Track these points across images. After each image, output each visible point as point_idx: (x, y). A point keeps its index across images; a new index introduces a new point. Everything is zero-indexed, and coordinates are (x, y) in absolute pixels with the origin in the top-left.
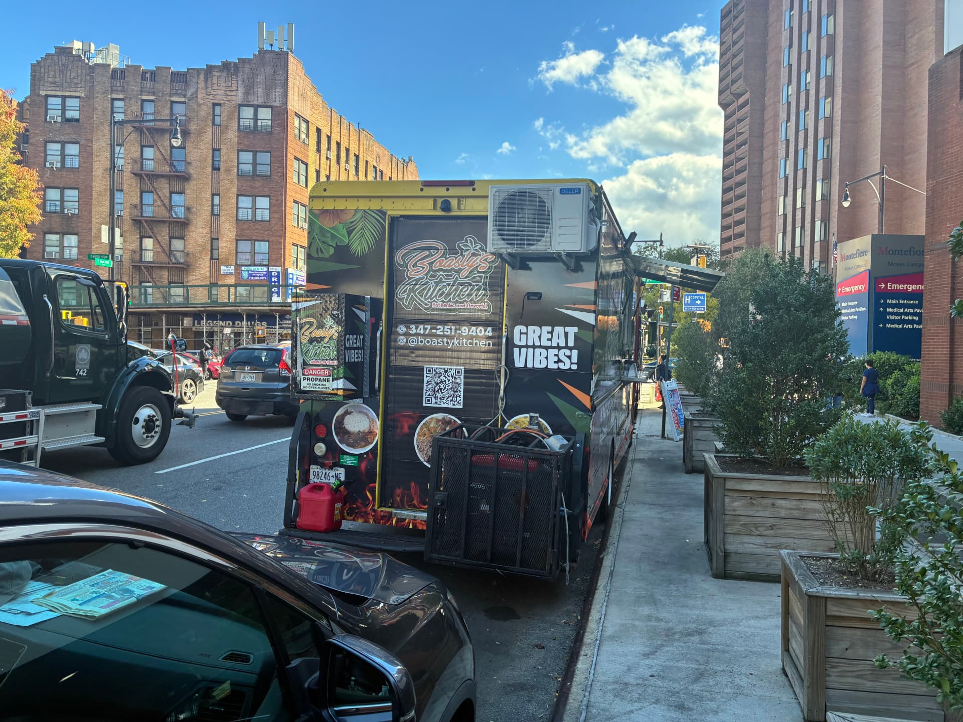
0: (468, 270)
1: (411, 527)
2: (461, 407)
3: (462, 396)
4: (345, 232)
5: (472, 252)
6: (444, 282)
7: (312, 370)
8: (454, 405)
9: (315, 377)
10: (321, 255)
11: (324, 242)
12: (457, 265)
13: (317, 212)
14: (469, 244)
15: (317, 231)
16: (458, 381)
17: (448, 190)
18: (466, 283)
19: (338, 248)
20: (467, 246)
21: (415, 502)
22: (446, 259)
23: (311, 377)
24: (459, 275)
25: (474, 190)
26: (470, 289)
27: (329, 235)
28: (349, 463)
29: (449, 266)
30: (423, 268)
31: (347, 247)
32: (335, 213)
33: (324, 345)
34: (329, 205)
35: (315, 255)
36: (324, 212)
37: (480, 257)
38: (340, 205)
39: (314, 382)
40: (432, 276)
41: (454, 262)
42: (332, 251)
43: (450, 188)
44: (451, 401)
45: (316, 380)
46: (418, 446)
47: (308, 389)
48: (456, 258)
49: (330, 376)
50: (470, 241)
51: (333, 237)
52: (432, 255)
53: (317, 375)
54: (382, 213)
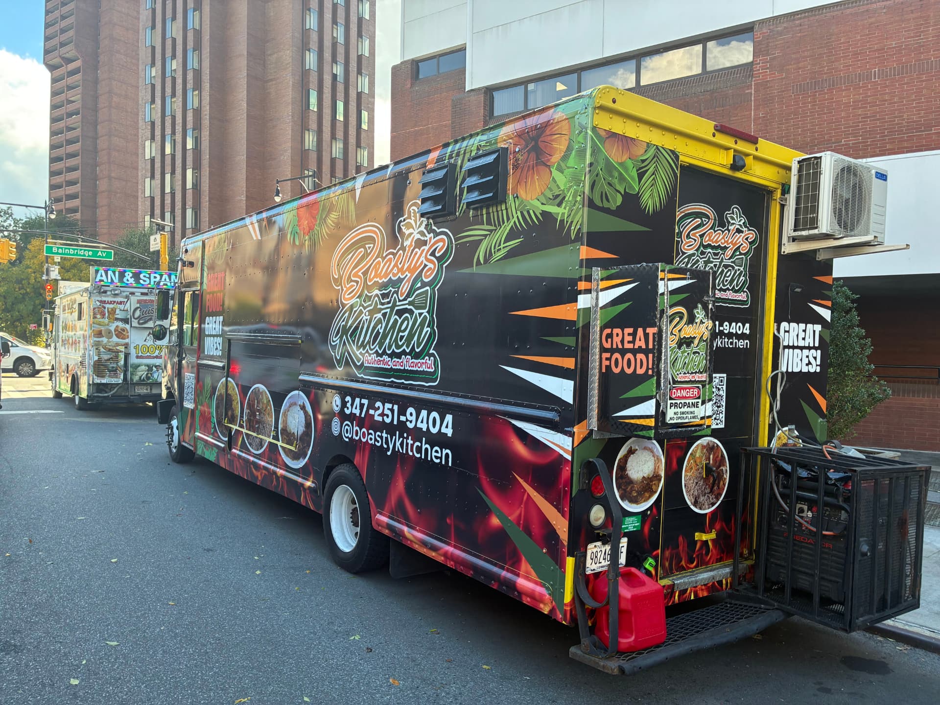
0: (731, 249)
1: (692, 598)
2: (722, 426)
3: (724, 413)
4: (635, 174)
5: (738, 227)
6: (712, 262)
7: (681, 389)
8: (717, 424)
9: (683, 401)
10: (606, 205)
11: (610, 184)
12: (723, 241)
13: (603, 134)
14: (735, 216)
15: (602, 164)
16: (721, 393)
17: (736, 143)
18: (730, 266)
19: (626, 196)
20: (733, 219)
21: (683, 563)
22: (715, 231)
23: (678, 402)
24: (724, 254)
25: (757, 149)
26: (732, 273)
27: (616, 174)
28: (631, 529)
29: (716, 242)
30: (695, 240)
31: (637, 197)
32: (625, 141)
33: (695, 350)
34: (618, 126)
35: (598, 202)
36: (612, 135)
37: (743, 235)
38: (631, 130)
39: (683, 410)
40: (703, 253)
41: (721, 237)
42: (619, 200)
43: (739, 141)
44: (715, 419)
45: (685, 405)
46: (685, 486)
47: (675, 421)
48: (723, 232)
49: (699, 398)
50: (736, 212)
51: (622, 178)
52: (704, 225)
53: (685, 398)
54: (675, 155)
